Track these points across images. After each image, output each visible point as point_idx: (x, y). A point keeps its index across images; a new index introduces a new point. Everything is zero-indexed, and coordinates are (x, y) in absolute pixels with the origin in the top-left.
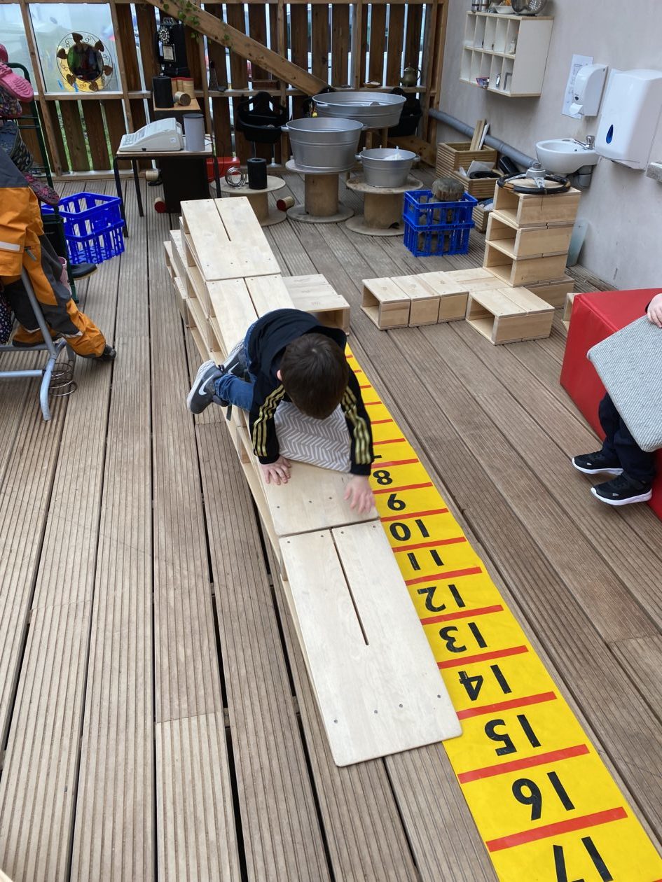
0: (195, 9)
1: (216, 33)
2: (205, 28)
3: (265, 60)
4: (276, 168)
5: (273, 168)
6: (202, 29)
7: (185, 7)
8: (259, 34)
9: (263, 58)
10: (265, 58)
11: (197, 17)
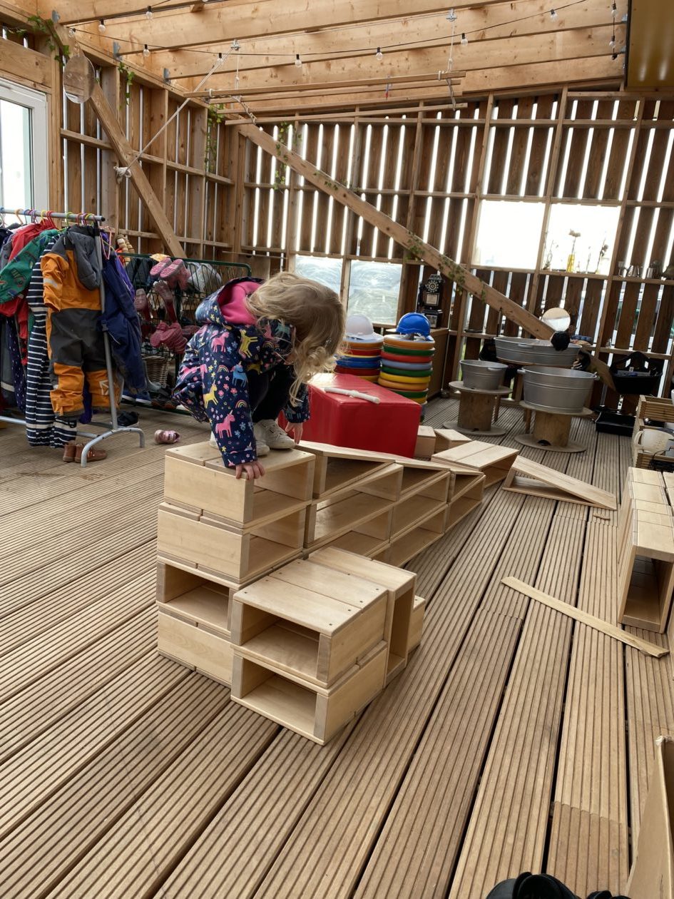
0: (463, 272)
1: (476, 290)
2: (468, 285)
3: (514, 314)
4: (511, 401)
5: (508, 401)
6: (466, 286)
7: (455, 270)
8: (517, 296)
9: (511, 312)
10: (514, 312)
11: (464, 277)
